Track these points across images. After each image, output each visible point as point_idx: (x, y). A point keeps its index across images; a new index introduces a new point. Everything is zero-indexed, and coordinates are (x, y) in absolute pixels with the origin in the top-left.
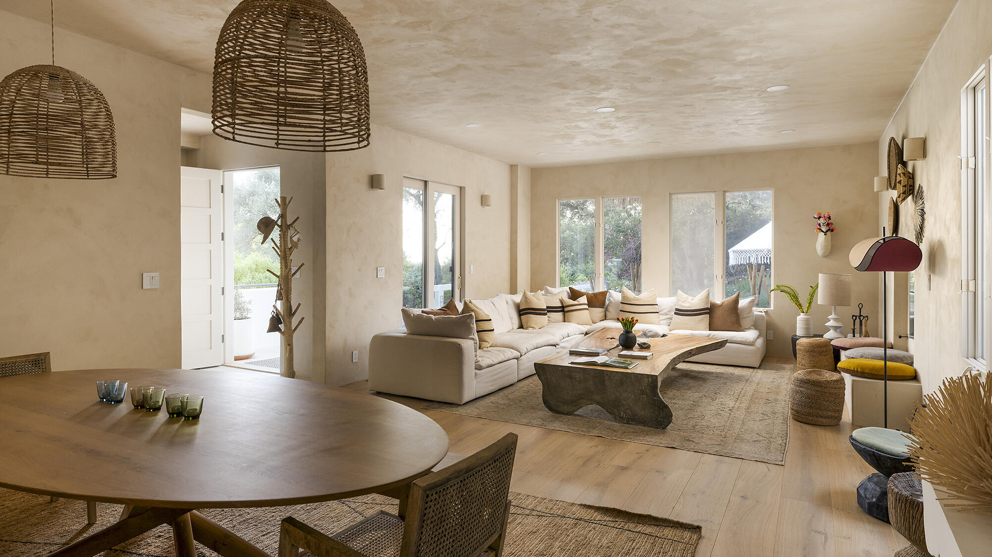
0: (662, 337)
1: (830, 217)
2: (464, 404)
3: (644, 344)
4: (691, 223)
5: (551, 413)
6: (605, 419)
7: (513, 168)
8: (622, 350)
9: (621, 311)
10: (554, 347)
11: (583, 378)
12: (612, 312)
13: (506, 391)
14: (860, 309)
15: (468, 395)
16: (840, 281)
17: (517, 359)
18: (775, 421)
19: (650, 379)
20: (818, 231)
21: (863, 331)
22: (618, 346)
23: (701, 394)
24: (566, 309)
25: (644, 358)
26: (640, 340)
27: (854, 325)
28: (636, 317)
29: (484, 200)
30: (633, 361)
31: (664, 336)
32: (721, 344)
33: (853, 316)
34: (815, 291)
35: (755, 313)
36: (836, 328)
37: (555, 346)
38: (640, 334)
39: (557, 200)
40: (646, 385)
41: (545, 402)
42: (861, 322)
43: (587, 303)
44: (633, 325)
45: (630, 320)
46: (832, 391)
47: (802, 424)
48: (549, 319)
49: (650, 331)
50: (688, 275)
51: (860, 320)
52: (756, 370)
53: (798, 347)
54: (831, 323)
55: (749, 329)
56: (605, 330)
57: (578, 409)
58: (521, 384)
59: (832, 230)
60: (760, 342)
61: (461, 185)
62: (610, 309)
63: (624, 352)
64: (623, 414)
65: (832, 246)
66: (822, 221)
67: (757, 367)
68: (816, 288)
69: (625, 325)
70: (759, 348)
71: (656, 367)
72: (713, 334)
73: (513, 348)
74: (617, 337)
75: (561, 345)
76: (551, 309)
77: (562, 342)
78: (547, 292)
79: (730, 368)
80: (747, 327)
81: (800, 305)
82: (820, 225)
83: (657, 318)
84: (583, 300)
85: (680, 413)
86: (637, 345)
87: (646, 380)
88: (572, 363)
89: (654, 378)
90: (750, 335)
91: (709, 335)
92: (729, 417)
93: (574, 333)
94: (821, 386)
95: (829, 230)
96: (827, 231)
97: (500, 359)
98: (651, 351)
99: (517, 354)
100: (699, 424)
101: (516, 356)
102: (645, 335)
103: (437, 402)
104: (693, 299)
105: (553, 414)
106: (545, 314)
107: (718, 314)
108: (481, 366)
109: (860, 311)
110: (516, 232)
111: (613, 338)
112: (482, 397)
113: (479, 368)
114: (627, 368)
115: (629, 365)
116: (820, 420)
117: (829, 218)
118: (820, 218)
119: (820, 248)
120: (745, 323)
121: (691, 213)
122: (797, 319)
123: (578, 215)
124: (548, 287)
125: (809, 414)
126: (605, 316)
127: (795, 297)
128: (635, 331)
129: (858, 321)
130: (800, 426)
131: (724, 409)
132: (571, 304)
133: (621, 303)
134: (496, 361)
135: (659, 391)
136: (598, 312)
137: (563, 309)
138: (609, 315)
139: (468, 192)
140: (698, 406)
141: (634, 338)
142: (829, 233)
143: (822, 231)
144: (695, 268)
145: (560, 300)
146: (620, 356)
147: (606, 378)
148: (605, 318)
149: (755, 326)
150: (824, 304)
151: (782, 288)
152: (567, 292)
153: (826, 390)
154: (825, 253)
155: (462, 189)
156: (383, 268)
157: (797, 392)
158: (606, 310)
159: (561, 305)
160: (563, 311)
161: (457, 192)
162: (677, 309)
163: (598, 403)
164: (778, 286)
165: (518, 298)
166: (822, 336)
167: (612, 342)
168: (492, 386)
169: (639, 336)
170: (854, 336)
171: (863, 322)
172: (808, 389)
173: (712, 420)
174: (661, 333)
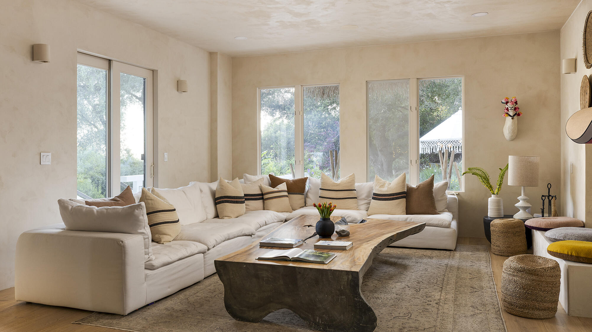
0: (361, 223)
1: (517, 101)
2: (129, 314)
3: (343, 231)
4: (382, 120)
5: (234, 321)
6: (298, 325)
7: (212, 55)
8: (319, 241)
9: (320, 197)
10: (249, 237)
11: (272, 277)
12: (312, 198)
13: (187, 292)
14: (549, 190)
15: (132, 304)
16: (530, 162)
17: (204, 253)
18: (488, 315)
19: (350, 277)
20: (506, 115)
21: (553, 210)
22: (314, 235)
23: (403, 285)
24: (266, 197)
25: (343, 249)
26: (339, 228)
27: (543, 205)
28: (334, 203)
29: (179, 86)
30: (331, 253)
31: (363, 221)
32: (419, 229)
33: (543, 196)
34: (504, 173)
35: (449, 196)
36: (525, 208)
37: (251, 235)
38: (338, 220)
39: (257, 89)
40: (346, 284)
41: (228, 307)
42: (550, 202)
43: (286, 189)
44: (331, 211)
45: (327, 206)
46: (549, 280)
47: (518, 318)
48: (248, 207)
49: (348, 217)
50: (379, 166)
51: (549, 200)
52: (452, 252)
53: (492, 228)
54: (520, 204)
55: (443, 211)
56: (303, 217)
57: (267, 314)
58: (207, 282)
59: (519, 115)
60: (454, 224)
61: (152, 68)
62: (310, 195)
63: (322, 243)
64: (319, 320)
65: (518, 130)
66: (509, 105)
67: (453, 249)
68: (506, 170)
69: (322, 212)
70: (454, 230)
71: (356, 259)
72: (411, 217)
73: (200, 242)
74: (315, 225)
75: (258, 234)
76: (249, 197)
77: (257, 232)
78: (247, 180)
79: (428, 251)
80: (441, 210)
81: (491, 187)
82: (507, 109)
83: (356, 203)
84: (283, 187)
85: (384, 310)
86: (335, 233)
87: (345, 278)
88: (260, 259)
89: (355, 274)
90: (446, 217)
91: (407, 219)
92: (437, 314)
93: (272, 221)
94: (538, 275)
95: (516, 114)
96: (514, 115)
97: (180, 255)
98: (350, 238)
99: (203, 247)
100: (407, 325)
101: (202, 250)
102: (344, 221)
103: (96, 312)
104: (390, 184)
105: (237, 322)
106: (243, 202)
107: (415, 197)
108: (153, 266)
109: (549, 191)
110: (216, 121)
111: (311, 226)
112: (156, 302)
113: (150, 267)
114: (322, 263)
115: (326, 258)
116: (537, 312)
117: (516, 103)
118: (507, 103)
119: (508, 132)
120: (439, 206)
121: (383, 111)
122: (489, 201)
123: (286, 115)
124: (248, 175)
125: (524, 307)
126: (305, 202)
127: (486, 179)
128: (334, 217)
129: (547, 201)
130: (516, 321)
131: (430, 303)
132: (270, 191)
133: (320, 189)
134: (175, 257)
135: (360, 291)
136: (297, 198)
137: (261, 197)
138: (309, 201)
139: (161, 76)
140: (403, 300)
141: (332, 226)
142: (515, 117)
143: (510, 116)
144: (385, 160)
145: (259, 186)
146: (317, 247)
147: (299, 276)
148: (305, 205)
149: (449, 209)
150: (515, 185)
151: (474, 171)
152: (267, 178)
153: (543, 279)
154: (512, 136)
155: (154, 72)
156: (50, 154)
157: (510, 281)
158: (306, 196)
159: (261, 193)
160: (262, 199)
161: (148, 75)
162: (375, 194)
163: (290, 307)
164: (470, 169)
165: (214, 186)
166: (512, 216)
167: (309, 230)
168: (169, 287)
169: (337, 223)
170: (543, 216)
171: (552, 201)
172: (522, 278)
173: (419, 318)
174: (360, 219)
